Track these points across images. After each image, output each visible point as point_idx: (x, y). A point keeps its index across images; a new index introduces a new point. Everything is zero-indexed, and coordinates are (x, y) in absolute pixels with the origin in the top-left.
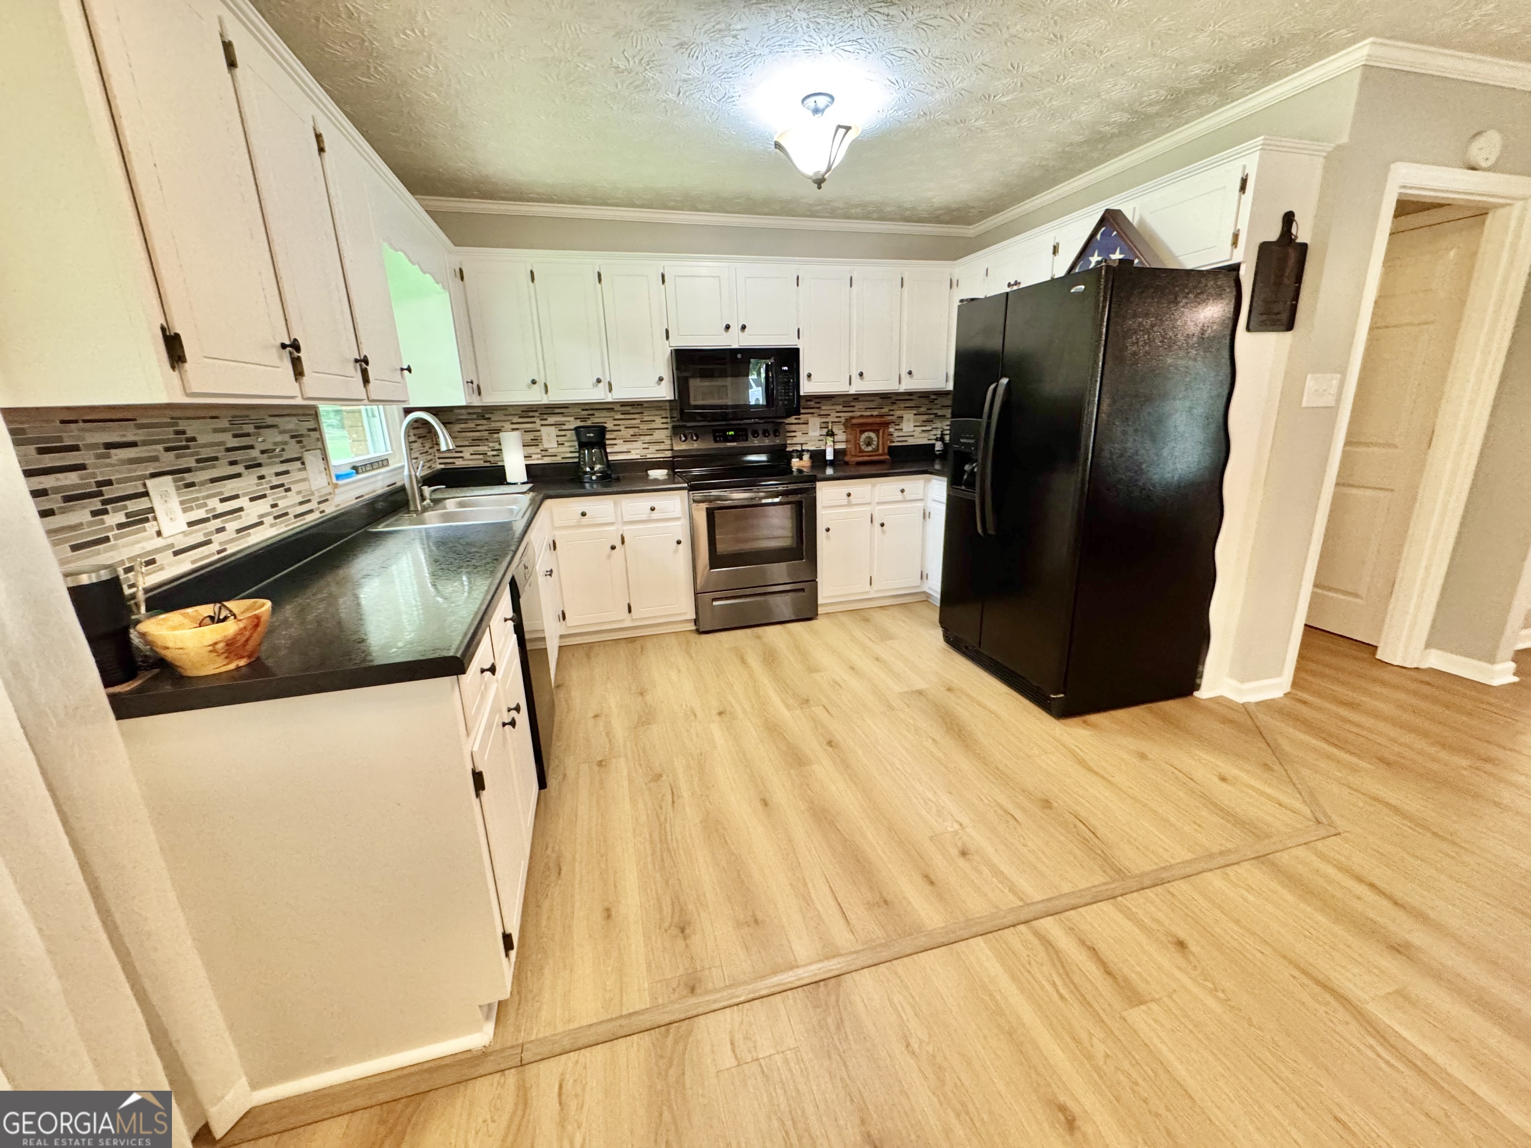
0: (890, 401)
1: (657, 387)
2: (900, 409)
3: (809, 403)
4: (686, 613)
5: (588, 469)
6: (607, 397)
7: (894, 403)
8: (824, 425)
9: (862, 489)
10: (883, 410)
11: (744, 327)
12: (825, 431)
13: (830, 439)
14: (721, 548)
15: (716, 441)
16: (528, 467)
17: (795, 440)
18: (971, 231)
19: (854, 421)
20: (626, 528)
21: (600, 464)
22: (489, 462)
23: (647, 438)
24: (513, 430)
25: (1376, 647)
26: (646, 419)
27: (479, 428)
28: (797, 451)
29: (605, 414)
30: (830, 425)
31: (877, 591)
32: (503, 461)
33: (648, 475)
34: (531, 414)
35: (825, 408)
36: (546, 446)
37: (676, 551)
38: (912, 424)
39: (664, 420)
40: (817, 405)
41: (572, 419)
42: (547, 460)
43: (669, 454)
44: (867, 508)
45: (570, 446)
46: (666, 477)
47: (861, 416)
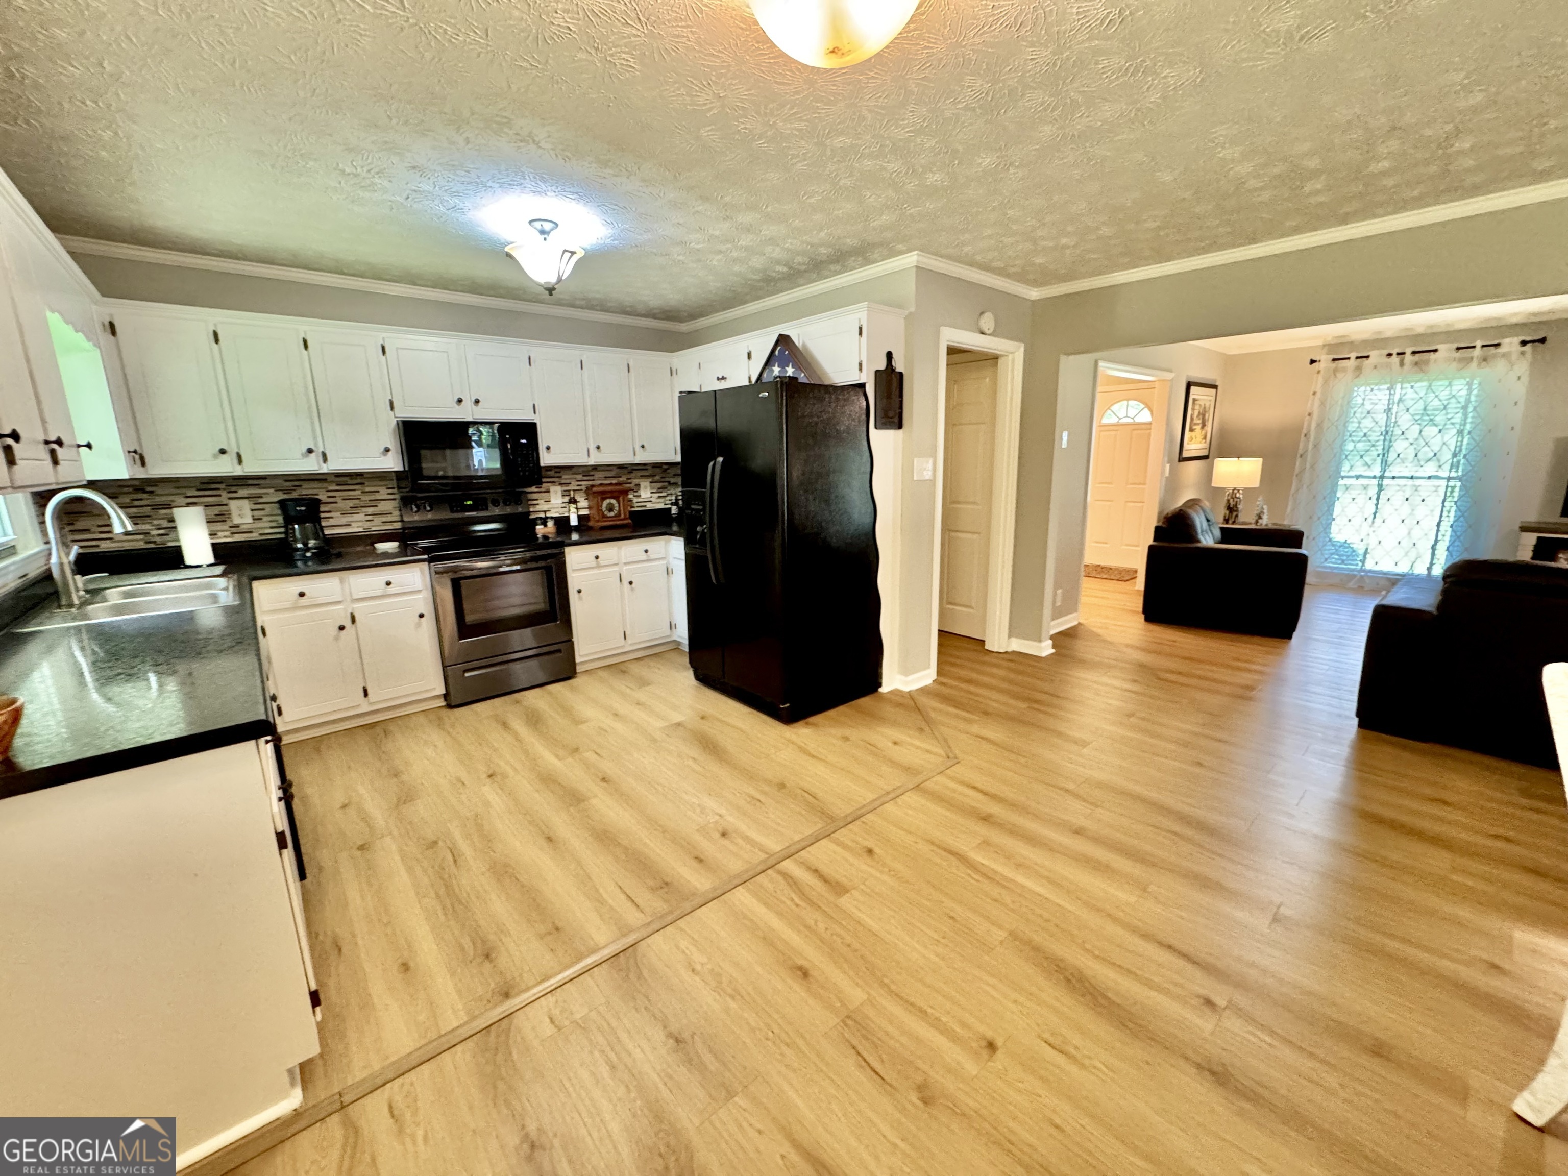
0: (625, 471)
1: (383, 458)
2: (636, 478)
3: (549, 473)
4: (434, 689)
5: (300, 546)
6: (320, 468)
7: (630, 472)
8: (567, 493)
9: (609, 551)
10: (621, 479)
11: (477, 402)
12: (567, 499)
13: (573, 506)
14: (469, 618)
15: (452, 511)
16: (214, 546)
17: (538, 508)
18: (684, 327)
19: (595, 489)
20: (357, 605)
21: (315, 539)
22: (154, 542)
24: (188, 505)
25: (984, 641)
26: (367, 489)
27: (137, 503)
28: (541, 518)
30: (572, 493)
31: (631, 645)
32: (178, 540)
33: (375, 548)
34: (213, 486)
35: (566, 477)
37: (419, 625)
38: (649, 491)
39: (390, 491)
40: (558, 475)
41: (272, 491)
42: (239, 538)
43: (398, 525)
44: (615, 568)
45: (271, 521)
46: (397, 550)
47: (601, 485)
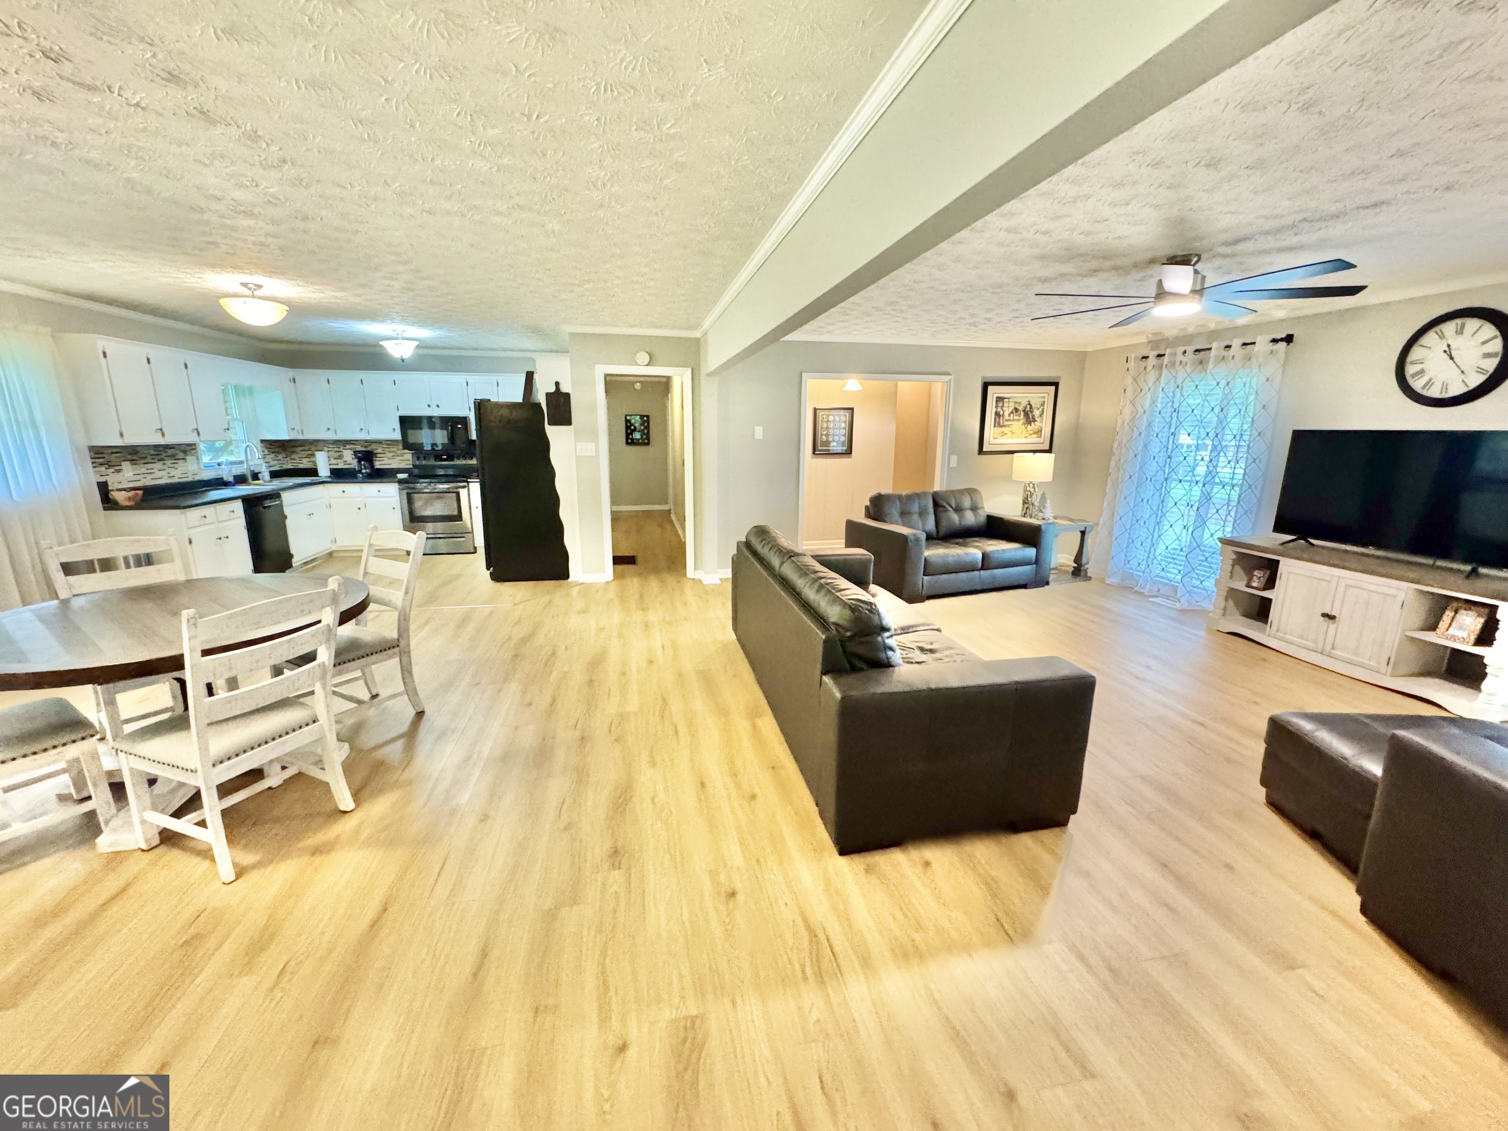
1: (393, 434)
11: (438, 406)
14: (412, 512)
16: (333, 469)
20: (368, 499)
21: (369, 469)
22: (312, 465)
23: (401, 458)
24: (327, 451)
29: (377, 444)
32: (319, 465)
36: (345, 459)
42: (346, 467)
